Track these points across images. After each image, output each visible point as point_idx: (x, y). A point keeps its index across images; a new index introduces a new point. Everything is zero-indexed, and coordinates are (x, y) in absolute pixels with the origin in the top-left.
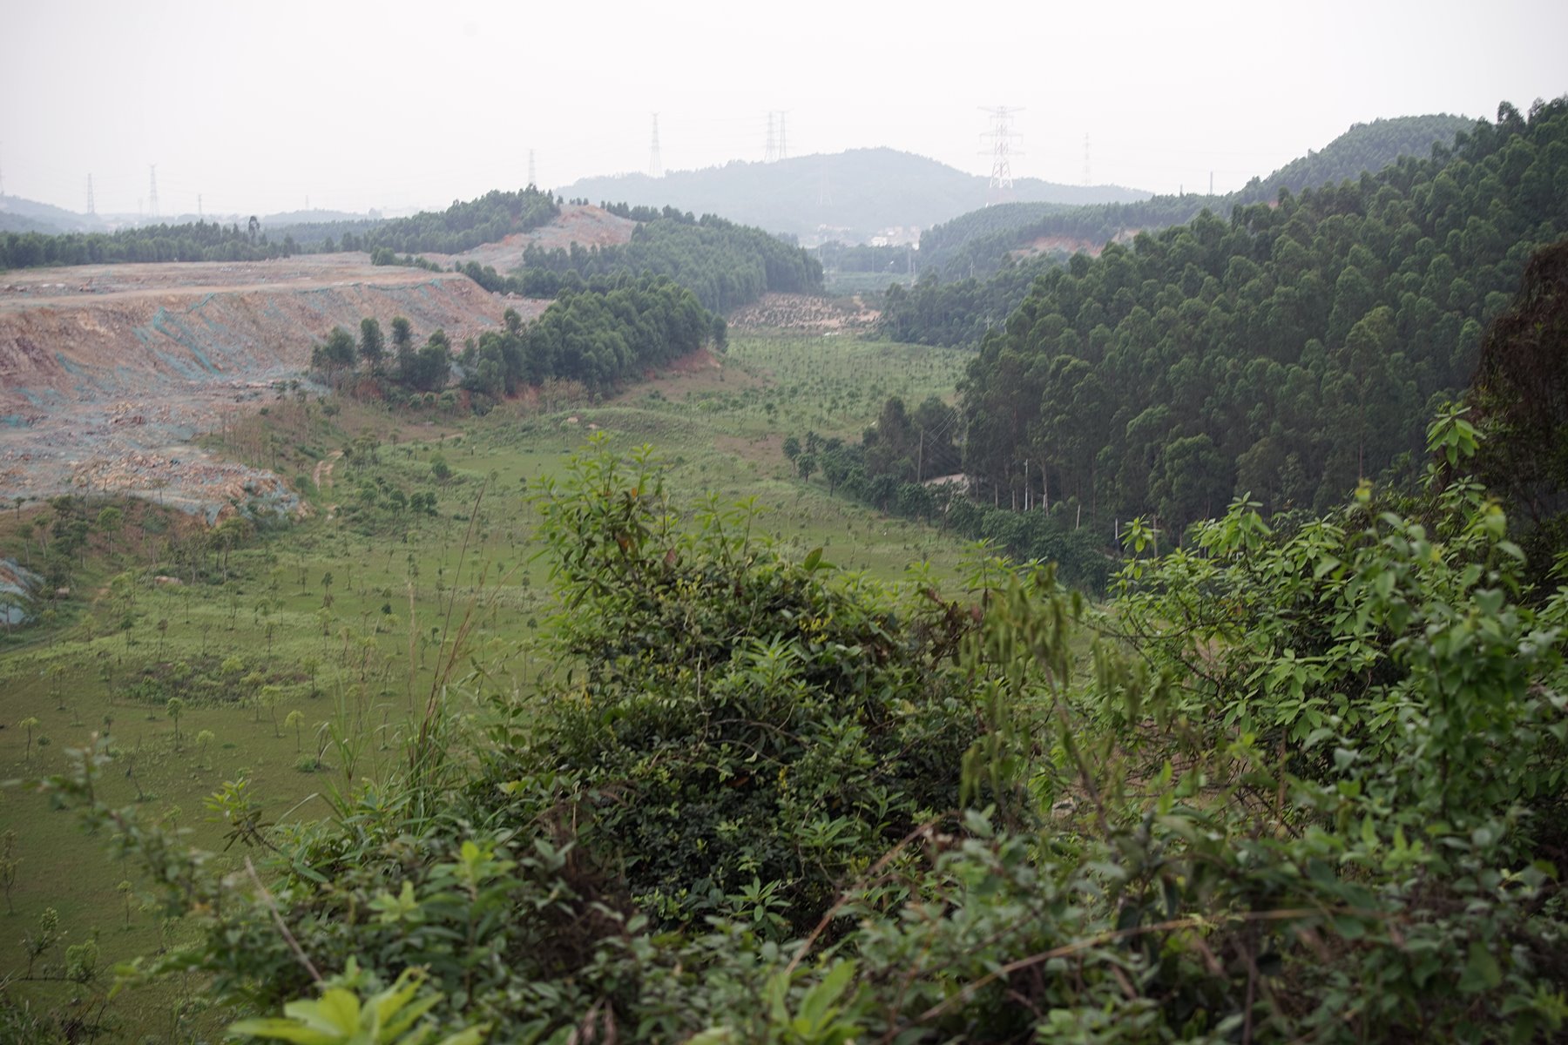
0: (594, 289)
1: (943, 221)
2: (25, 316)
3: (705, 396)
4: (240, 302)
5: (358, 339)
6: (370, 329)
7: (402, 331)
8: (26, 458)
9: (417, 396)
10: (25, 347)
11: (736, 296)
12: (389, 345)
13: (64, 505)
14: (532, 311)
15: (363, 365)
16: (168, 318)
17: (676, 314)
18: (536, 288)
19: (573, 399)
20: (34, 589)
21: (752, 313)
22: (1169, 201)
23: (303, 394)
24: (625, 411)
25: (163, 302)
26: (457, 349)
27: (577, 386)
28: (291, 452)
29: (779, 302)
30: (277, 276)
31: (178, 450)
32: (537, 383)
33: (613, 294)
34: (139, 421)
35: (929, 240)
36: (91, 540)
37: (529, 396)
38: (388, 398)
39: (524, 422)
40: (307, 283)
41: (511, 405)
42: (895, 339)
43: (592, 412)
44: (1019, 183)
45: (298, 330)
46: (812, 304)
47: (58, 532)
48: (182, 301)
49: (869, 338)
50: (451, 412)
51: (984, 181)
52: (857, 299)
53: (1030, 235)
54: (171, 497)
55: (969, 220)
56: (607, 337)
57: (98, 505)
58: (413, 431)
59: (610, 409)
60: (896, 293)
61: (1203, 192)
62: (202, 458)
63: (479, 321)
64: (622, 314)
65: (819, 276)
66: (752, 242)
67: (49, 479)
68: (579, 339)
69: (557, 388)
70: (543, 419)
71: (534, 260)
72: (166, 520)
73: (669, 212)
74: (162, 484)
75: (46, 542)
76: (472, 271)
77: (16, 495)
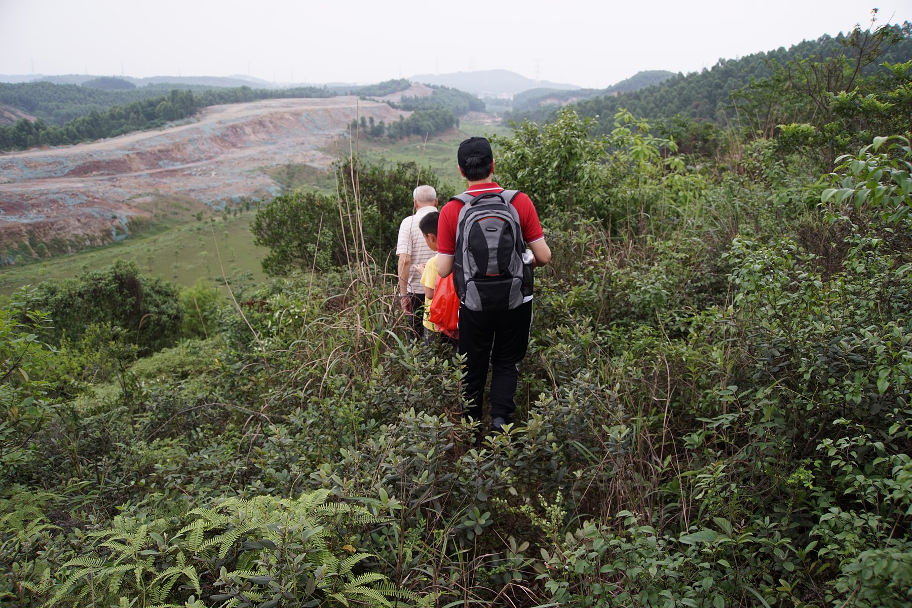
0: (424, 109)
1: (520, 92)
2: (271, 114)
4: (327, 111)
5: (360, 122)
6: (363, 119)
7: (372, 120)
8: (275, 153)
9: (376, 138)
10: (271, 122)
11: (461, 112)
12: (368, 124)
13: (288, 166)
14: (407, 115)
15: (361, 129)
16: (308, 115)
17: (447, 117)
18: (407, 108)
19: (418, 140)
20: (282, 188)
21: (465, 117)
22: (585, 90)
23: (345, 137)
24: (433, 144)
25: (307, 110)
26: (386, 126)
27: (420, 137)
29: (473, 114)
30: (335, 103)
31: (314, 152)
32: (408, 136)
33: (430, 111)
34: (303, 144)
35: (516, 97)
36: (296, 176)
37: (406, 139)
38: (368, 139)
39: (406, 147)
40: (344, 105)
41: (401, 142)
42: (506, 126)
43: (424, 145)
44: (542, 82)
45: (343, 119)
46: (482, 115)
47: (288, 174)
48: (312, 110)
49: (499, 126)
50: (385, 144)
51: (532, 81)
52: (495, 114)
53: (545, 98)
54: (315, 165)
55: (528, 92)
56: (427, 124)
57: (296, 167)
58: (374, 148)
59: (429, 144)
60: (507, 113)
61: (595, 88)
62: (320, 154)
63: (392, 118)
64: (430, 116)
65: (484, 107)
66: (466, 96)
67: (282, 160)
68: (420, 124)
69: (414, 137)
70: (411, 146)
71: (404, 100)
72: (314, 171)
73: (442, 87)
74: (312, 161)
75: (285, 176)
76: (389, 103)
77: (275, 163)
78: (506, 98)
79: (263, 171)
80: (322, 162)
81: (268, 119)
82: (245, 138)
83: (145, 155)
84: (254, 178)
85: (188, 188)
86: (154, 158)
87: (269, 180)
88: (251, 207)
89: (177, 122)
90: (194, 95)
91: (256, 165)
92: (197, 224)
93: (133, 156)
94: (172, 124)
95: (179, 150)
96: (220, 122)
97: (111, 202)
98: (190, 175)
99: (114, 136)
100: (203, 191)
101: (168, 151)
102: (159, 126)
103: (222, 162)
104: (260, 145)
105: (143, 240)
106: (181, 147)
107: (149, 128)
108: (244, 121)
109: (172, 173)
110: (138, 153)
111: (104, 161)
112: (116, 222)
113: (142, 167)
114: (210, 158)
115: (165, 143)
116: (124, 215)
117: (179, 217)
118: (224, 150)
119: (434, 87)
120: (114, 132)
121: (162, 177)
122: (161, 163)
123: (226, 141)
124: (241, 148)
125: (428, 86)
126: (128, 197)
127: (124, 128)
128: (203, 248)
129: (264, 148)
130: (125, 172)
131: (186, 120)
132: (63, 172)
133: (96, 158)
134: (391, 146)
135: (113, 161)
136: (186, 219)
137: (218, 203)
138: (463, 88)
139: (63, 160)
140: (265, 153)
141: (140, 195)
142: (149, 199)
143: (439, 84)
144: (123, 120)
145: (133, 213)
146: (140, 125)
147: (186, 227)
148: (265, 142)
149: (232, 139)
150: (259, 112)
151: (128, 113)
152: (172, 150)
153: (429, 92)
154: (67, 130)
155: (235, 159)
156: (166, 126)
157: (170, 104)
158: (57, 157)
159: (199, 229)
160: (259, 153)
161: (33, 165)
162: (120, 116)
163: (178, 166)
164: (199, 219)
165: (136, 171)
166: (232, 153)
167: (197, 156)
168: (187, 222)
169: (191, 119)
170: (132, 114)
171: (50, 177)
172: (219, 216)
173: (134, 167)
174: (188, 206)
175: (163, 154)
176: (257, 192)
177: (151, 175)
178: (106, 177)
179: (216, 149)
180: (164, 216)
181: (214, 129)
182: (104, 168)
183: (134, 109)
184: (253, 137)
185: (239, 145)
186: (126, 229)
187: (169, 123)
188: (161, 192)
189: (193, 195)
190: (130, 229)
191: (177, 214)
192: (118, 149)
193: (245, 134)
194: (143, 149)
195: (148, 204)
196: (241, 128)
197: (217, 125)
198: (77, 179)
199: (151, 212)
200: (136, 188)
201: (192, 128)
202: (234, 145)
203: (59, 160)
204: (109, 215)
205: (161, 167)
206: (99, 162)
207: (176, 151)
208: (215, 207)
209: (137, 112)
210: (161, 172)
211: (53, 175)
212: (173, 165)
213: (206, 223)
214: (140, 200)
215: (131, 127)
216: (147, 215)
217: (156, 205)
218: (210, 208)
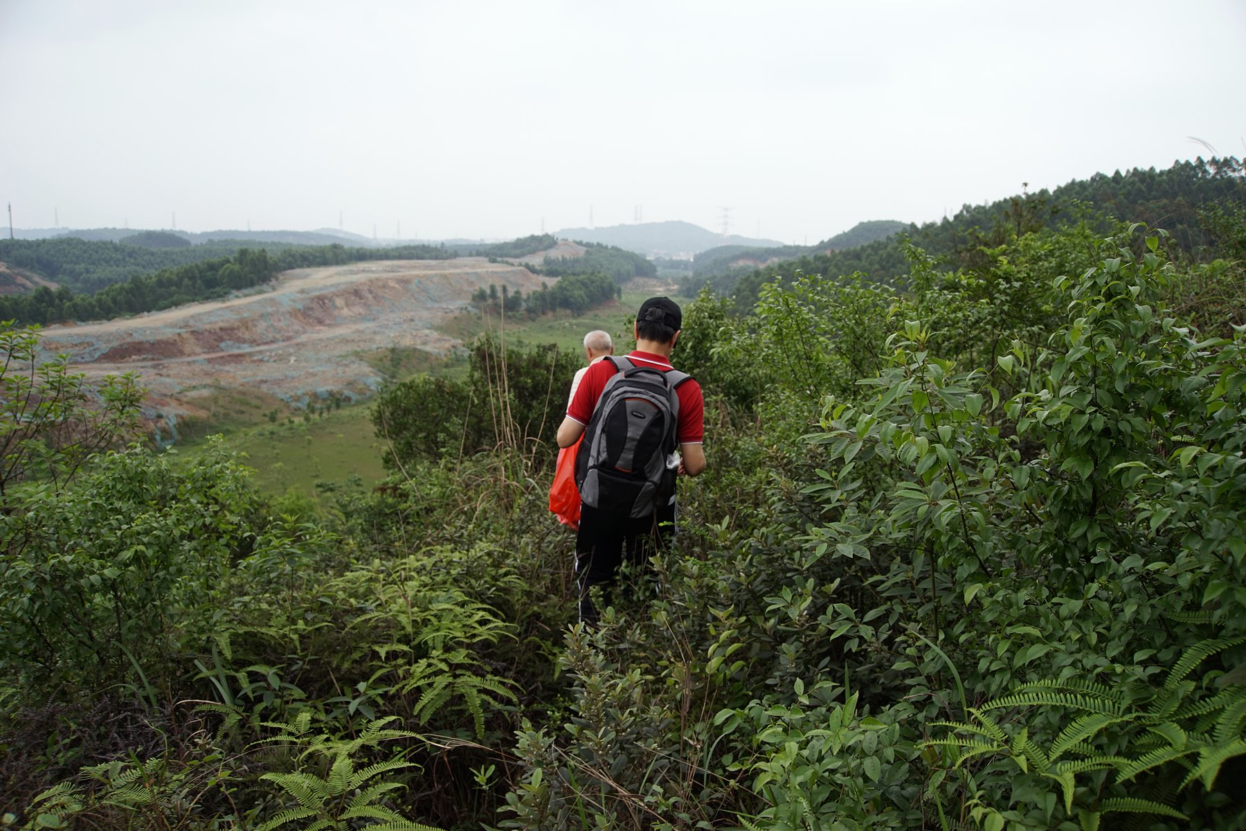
0: (574, 274)
1: (703, 251)
2: (371, 281)
3: (615, 316)
4: (445, 277)
5: (488, 292)
6: (493, 288)
7: (505, 289)
8: (375, 333)
9: (510, 314)
10: (371, 292)
11: (627, 278)
12: (500, 294)
13: (393, 350)
14: (552, 282)
15: (490, 301)
16: (420, 282)
17: (605, 285)
18: (551, 273)
19: (566, 316)
20: (384, 380)
21: (630, 285)
22: (789, 247)
23: (469, 312)
24: (585, 320)
25: (418, 276)
26: (524, 296)
27: (568, 311)
28: (466, 333)
29: (640, 280)
30: (455, 267)
31: (427, 331)
32: (553, 310)
33: (582, 277)
34: (412, 320)
35: (697, 258)
36: (402, 363)
37: (550, 315)
38: (499, 314)
39: (549, 324)
40: (468, 270)
41: (543, 318)
42: (685, 296)
43: (574, 321)
44: (732, 237)
45: (466, 288)
46: (653, 282)
47: (392, 360)
48: (425, 276)
50: (522, 320)
51: (718, 235)
52: (669, 280)
53: (736, 258)
54: (428, 348)
55: (714, 251)
56: (579, 293)
57: (404, 351)
58: (508, 327)
59: (580, 320)
60: (685, 279)
61: (802, 244)
62: (435, 335)
63: (532, 286)
64: (584, 284)
65: (655, 271)
66: (630, 257)
67: (384, 341)
68: (569, 294)
69: (561, 312)
70: (556, 324)
71: (547, 262)
72: (426, 356)
73: (599, 244)
74: (424, 343)
75: (388, 363)
76: (527, 266)
77: (375, 346)
78: (684, 258)
79: (359, 356)
80: (438, 345)
81: (366, 288)
82: (336, 313)
83: (202, 334)
84: (346, 365)
85: (259, 378)
86: (214, 339)
87: (366, 369)
88: (342, 404)
89: (246, 291)
90: (269, 255)
91: (349, 348)
92: (270, 427)
93: (185, 336)
94: (239, 293)
95: (247, 328)
96: (302, 291)
97: (155, 397)
98: (261, 361)
99: (161, 309)
100: (278, 382)
101: (232, 329)
102: (221, 296)
103: (303, 345)
104: (355, 322)
105: (196, 448)
106: (250, 324)
107: (207, 299)
108: (333, 289)
109: (238, 358)
110: (192, 332)
111: (148, 342)
112: (162, 423)
113: (198, 350)
114: (289, 338)
115: (229, 319)
116: (172, 413)
117: (245, 417)
118: (307, 328)
119: (588, 245)
120: (161, 303)
121: (224, 364)
122: (222, 345)
123: (309, 316)
124: (329, 325)
125: (580, 243)
126: (178, 390)
127: (175, 298)
128: (276, 458)
129: (361, 326)
130: (175, 356)
131: (257, 288)
132: (92, 356)
133: (137, 337)
134: (530, 324)
135: (160, 342)
136: (254, 420)
137: (298, 399)
138: (627, 245)
139: (94, 340)
140: (362, 332)
141: (194, 387)
142: (205, 393)
143: (594, 241)
144: (174, 288)
145: (185, 411)
146: (196, 294)
147: (254, 431)
148: (362, 318)
149: (318, 313)
150: (354, 278)
151: (181, 279)
152: (238, 328)
153: (582, 251)
154: (99, 301)
155: (321, 340)
156: (231, 296)
157: (237, 267)
158: (86, 336)
159: (272, 433)
160: (354, 332)
161: (53, 346)
162: (170, 283)
163: (246, 349)
164: (273, 419)
165: (189, 355)
166: (318, 332)
167: (270, 335)
168: (256, 424)
169: (265, 287)
170: (186, 281)
171: (76, 363)
172: (298, 415)
173: (187, 349)
174: (257, 402)
175: (227, 333)
176: (350, 384)
177: (209, 361)
178: (150, 363)
179: (297, 327)
180: (226, 415)
181: (294, 301)
182: (148, 351)
183: (189, 274)
184: (346, 312)
185: (327, 322)
186: (175, 432)
187: (235, 292)
188: (223, 383)
189: (264, 388)
190: (180, 433)
191: (242, 412)
192: (166, 326)
193: (336, 307)
194: (199, 326)
195: (205, 399)
196: (331, 300)
197: (299, 295)
198: (112, 365)
199: (208, 410)
200: (188, 378)
201: (265, 299)
202: (320, 322)
203: (88, 340)
204: (153, 413)
205: (223, 350)
206: (140, 343)
207: (243, 330)
208: (294, 404)
209: (192, 278)
210: (222, 357)
211: (79, 359)
212: (239, 348)
213: (282, 425)
214: (194, 394)
215: (185, 297)
216: (202, 414)
217: (215, 400)
218: (287, 405)
